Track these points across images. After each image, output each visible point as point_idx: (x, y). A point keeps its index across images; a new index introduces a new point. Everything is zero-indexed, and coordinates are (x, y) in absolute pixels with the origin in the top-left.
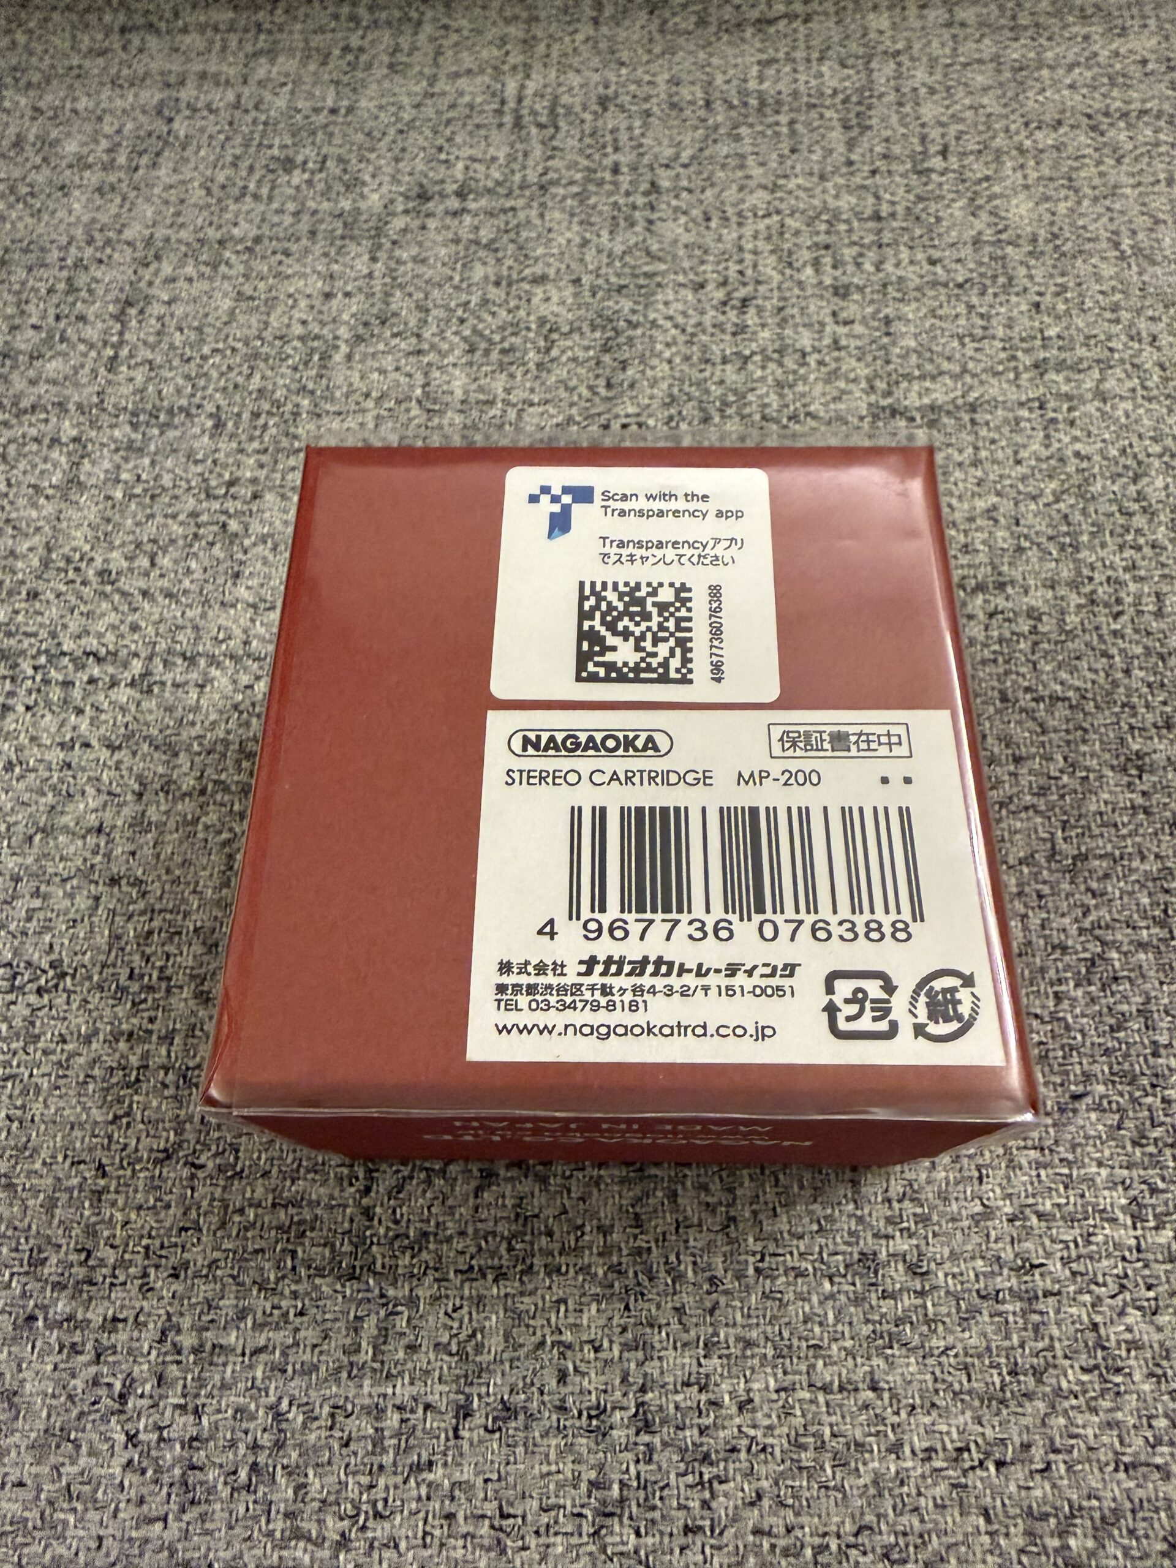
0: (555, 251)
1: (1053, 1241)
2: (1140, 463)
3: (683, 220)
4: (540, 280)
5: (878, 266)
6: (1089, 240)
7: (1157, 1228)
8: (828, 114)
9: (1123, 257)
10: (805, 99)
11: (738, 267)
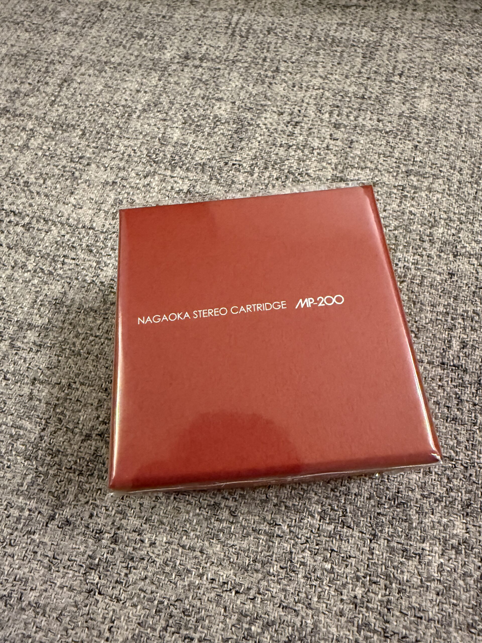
0: (230, 89)
2: (435, 221)
3: (284, 85)
4: (220, 100)
5: (356, 118)
6: (448, 123)
7: (328, 524)
8: (359, 50)
9: (460, 133)
10: (351, 42)
11: (299, 109)
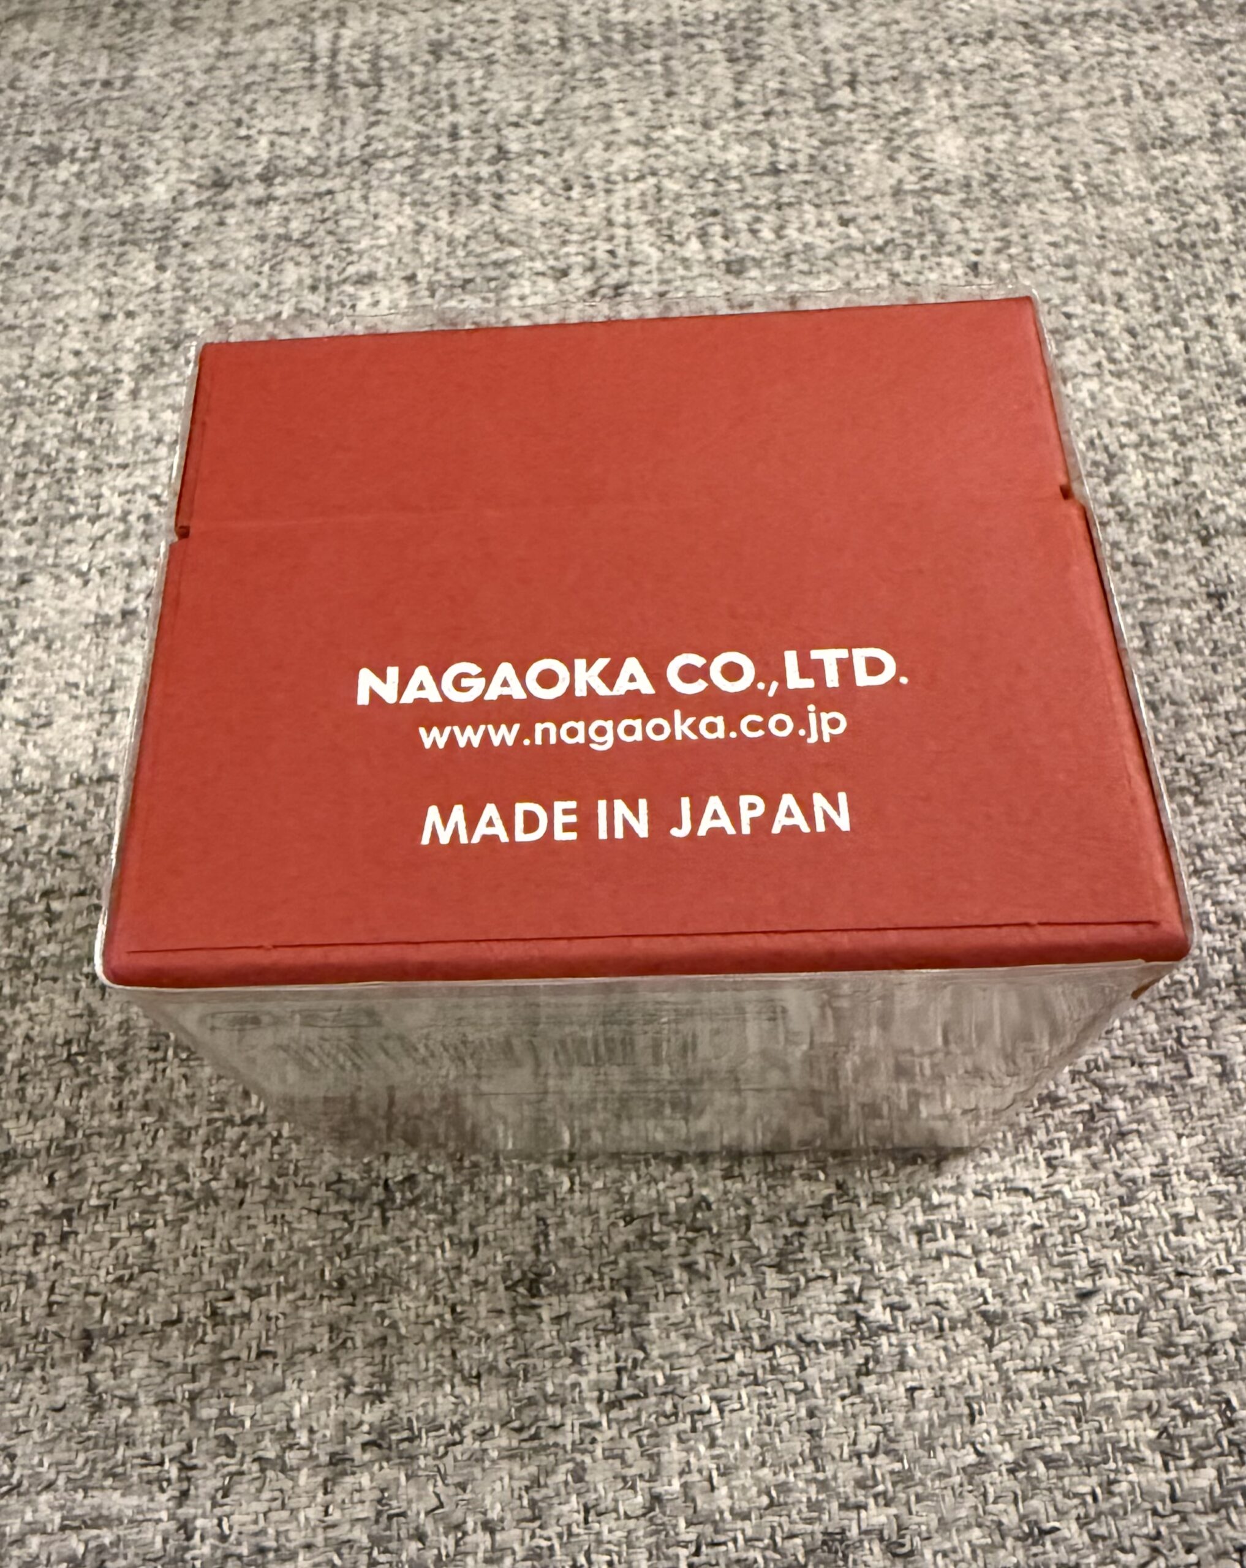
0: (383, 242)
1: (1066, 1495)
2: (1111, 456)
3: (538, 190)
4: (366, 280)
5: (779, 232)
6: (1035, 180)
7: (1194, 1467)
8: (710, 45)
9: (1076, 199)
10: (681, 29)
11: (609, 247)
